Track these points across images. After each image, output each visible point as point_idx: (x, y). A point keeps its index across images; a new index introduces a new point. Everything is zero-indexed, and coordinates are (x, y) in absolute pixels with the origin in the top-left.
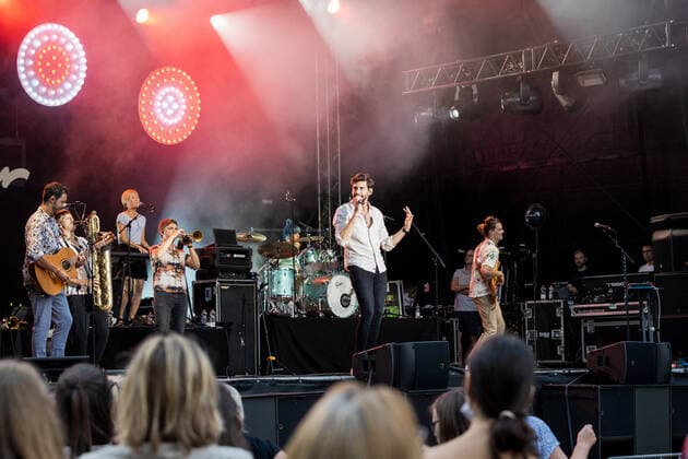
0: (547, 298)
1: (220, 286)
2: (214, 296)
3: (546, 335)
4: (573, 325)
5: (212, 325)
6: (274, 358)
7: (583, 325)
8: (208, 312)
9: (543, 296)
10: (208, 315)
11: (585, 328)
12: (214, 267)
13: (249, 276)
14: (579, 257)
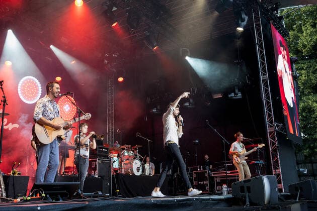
0: (200, 170)
1: (98, 162)
2: (96, 165)
3: (202, 183)
4: (212, 179)
5: (97, 177)
6: (118, 191)
7: (215, 179)
8: (95, 172)
9: (199, 169)
10: (95, 173)
11: (216, 180)
12: (96, 154)
13: (108, 158)
14: (207, 157)
